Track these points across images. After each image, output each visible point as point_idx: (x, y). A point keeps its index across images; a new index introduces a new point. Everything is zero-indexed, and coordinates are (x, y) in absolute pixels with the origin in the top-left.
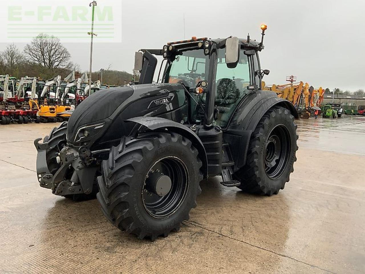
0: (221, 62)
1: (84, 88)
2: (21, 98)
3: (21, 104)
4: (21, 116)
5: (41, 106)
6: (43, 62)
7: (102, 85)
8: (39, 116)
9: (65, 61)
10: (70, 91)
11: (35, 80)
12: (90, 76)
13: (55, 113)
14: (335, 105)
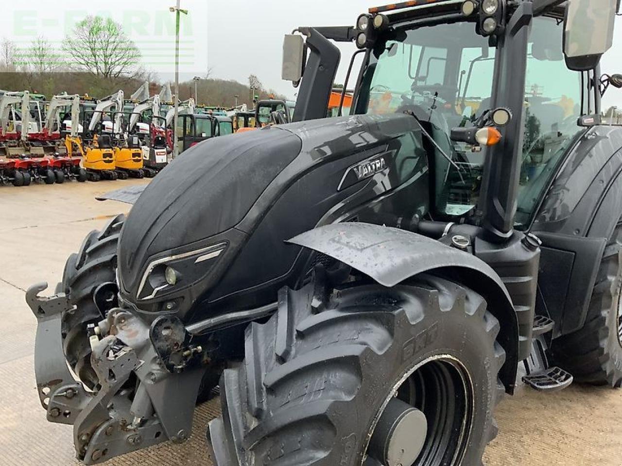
1: (166, 113)
2: (53, 133)
3: (54, 143)
4: (51, 170)
5: (88, 150)
6: (95, 66)
7: (197, 107)
8: (85, 169)
9: (133, 64)
10: (141, 119)
11: (77, 99)
12: (177, 91)
13: (113, 162)
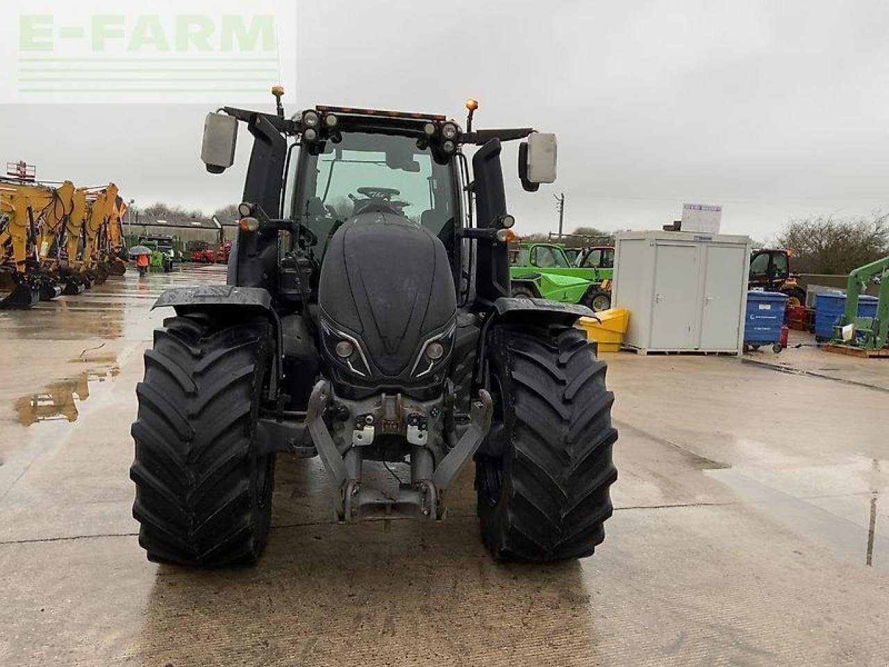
0: (341, 158)
14: (161, 241)
